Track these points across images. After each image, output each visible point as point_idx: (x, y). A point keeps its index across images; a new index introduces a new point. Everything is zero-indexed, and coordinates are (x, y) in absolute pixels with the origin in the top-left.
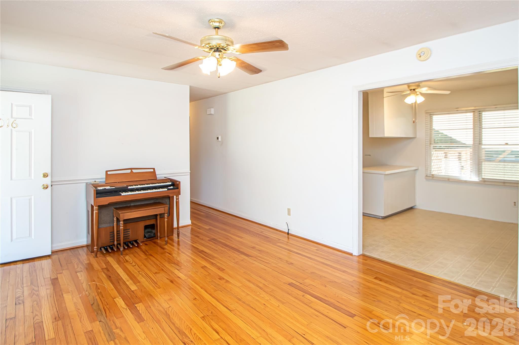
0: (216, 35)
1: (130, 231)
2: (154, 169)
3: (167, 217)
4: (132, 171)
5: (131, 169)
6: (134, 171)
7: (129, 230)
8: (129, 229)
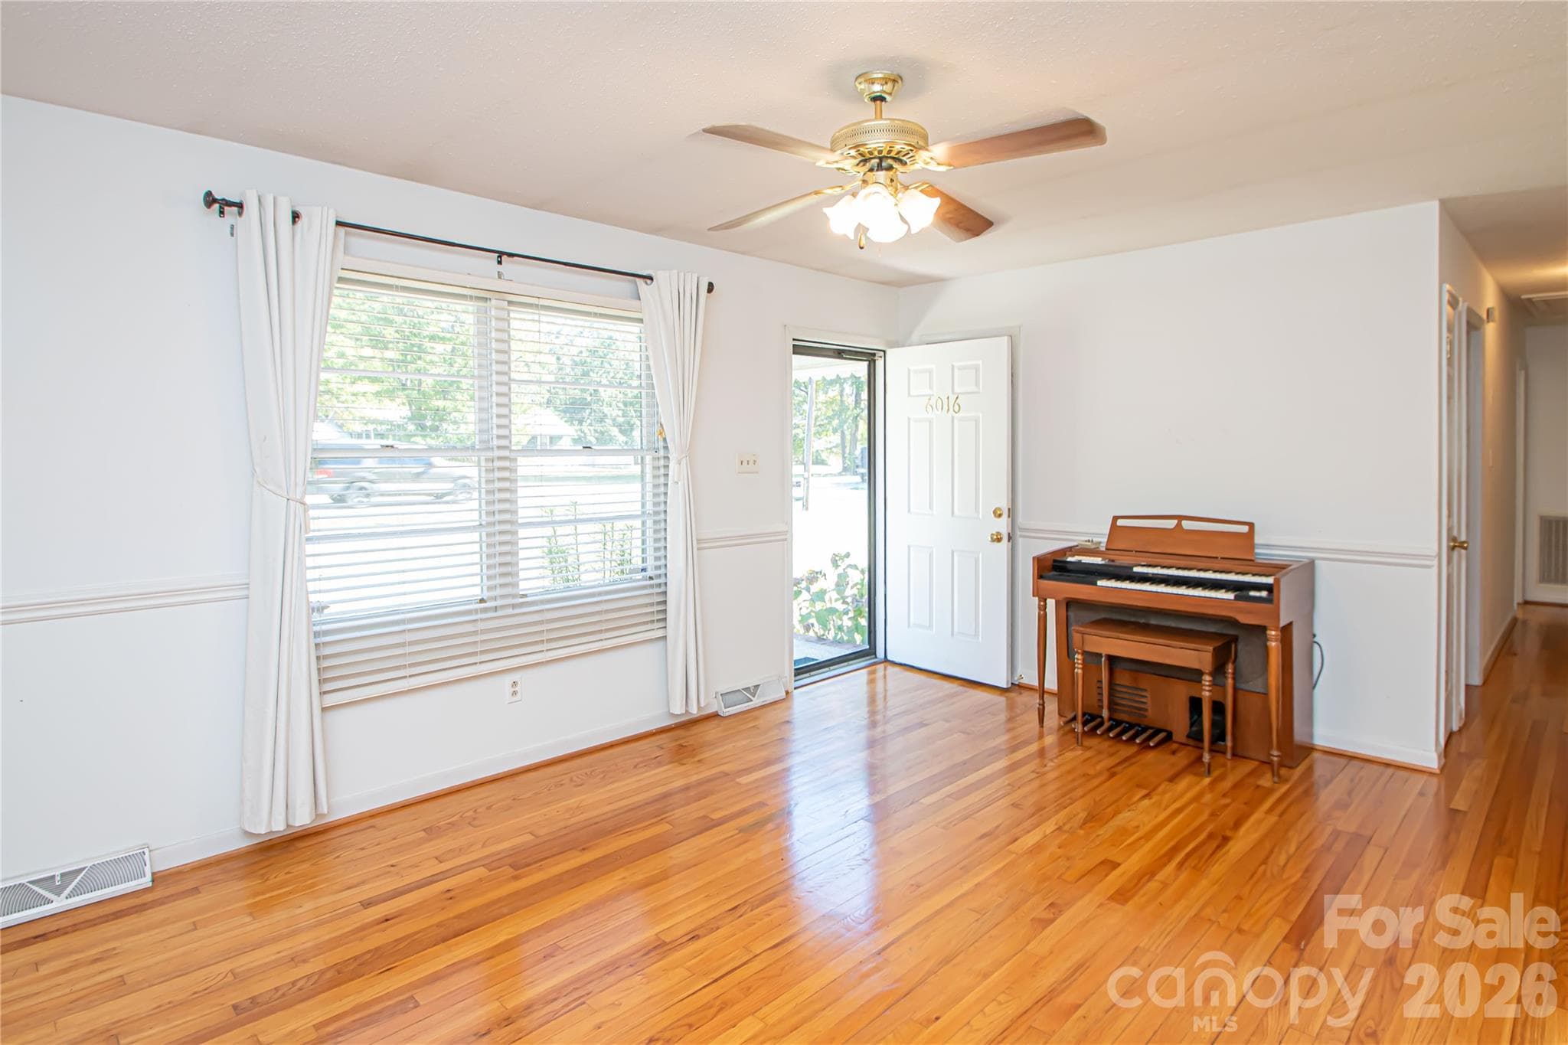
0: (876, 119)
1: (1146, 697)
2: (1251, 525)
3: (1209, 686)
4: (1179, 525)
5: (1180, 518)
6: (1186, 525)
7: (1144, 694)
8: (1146, 690)
